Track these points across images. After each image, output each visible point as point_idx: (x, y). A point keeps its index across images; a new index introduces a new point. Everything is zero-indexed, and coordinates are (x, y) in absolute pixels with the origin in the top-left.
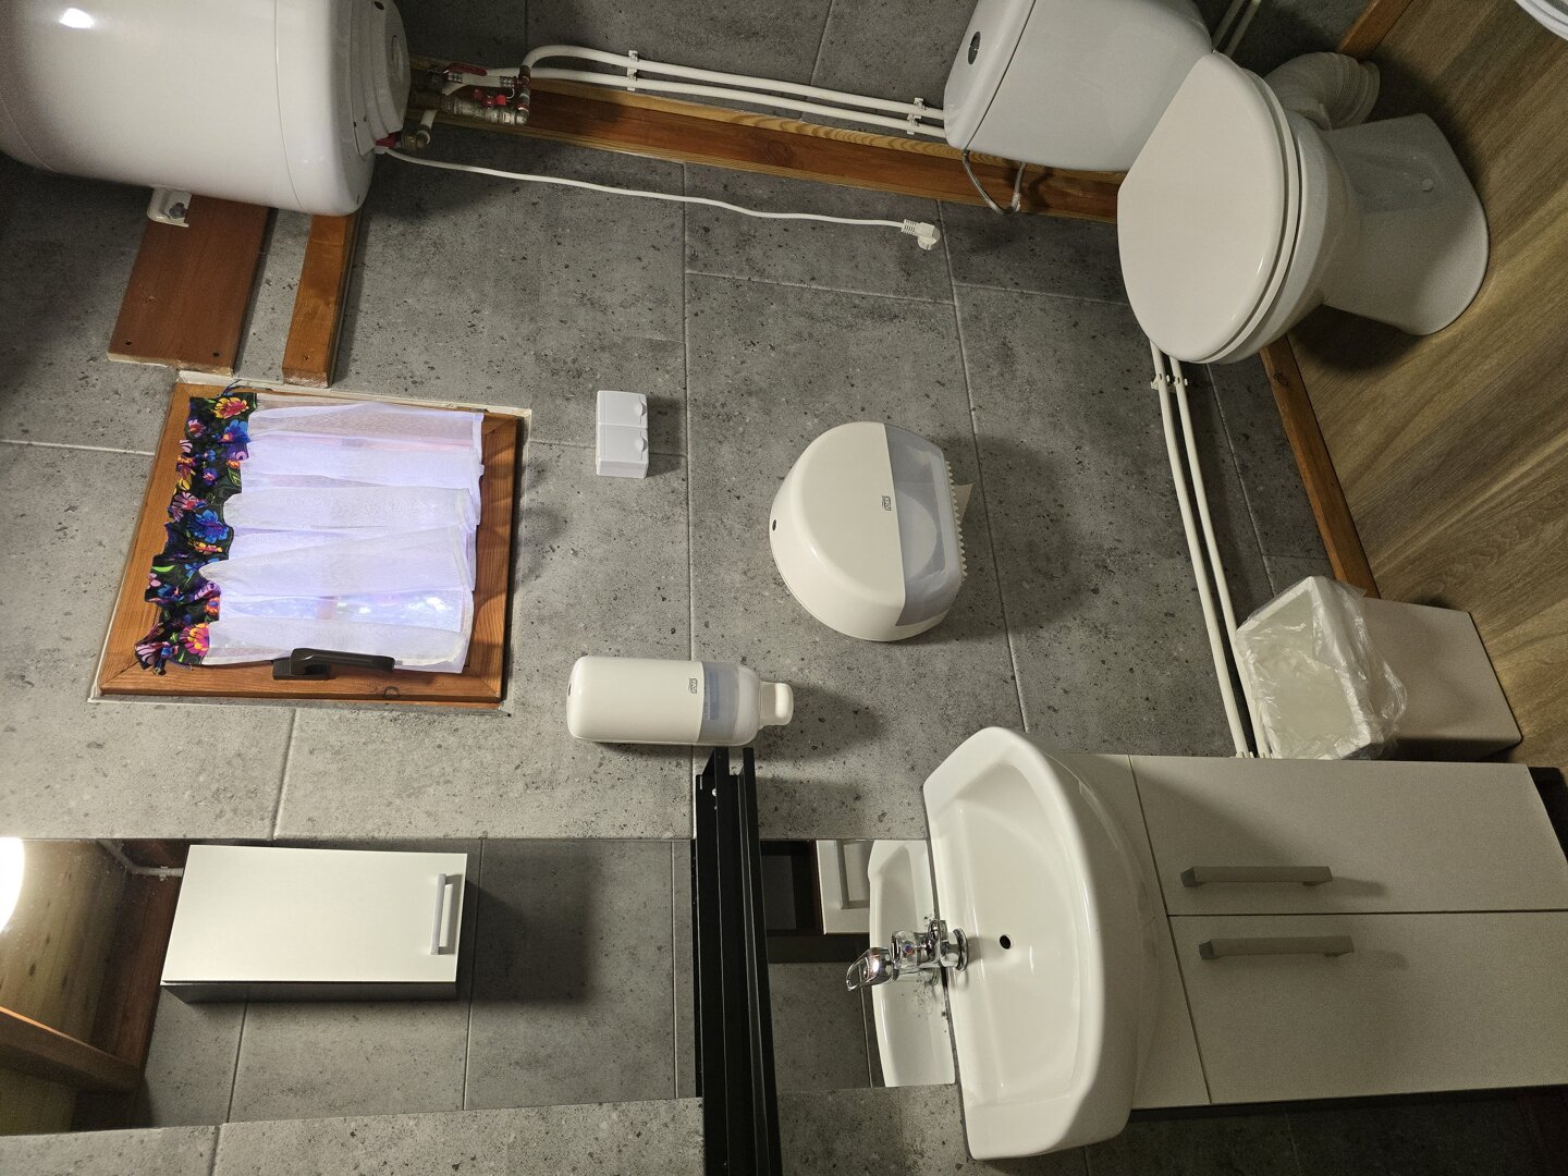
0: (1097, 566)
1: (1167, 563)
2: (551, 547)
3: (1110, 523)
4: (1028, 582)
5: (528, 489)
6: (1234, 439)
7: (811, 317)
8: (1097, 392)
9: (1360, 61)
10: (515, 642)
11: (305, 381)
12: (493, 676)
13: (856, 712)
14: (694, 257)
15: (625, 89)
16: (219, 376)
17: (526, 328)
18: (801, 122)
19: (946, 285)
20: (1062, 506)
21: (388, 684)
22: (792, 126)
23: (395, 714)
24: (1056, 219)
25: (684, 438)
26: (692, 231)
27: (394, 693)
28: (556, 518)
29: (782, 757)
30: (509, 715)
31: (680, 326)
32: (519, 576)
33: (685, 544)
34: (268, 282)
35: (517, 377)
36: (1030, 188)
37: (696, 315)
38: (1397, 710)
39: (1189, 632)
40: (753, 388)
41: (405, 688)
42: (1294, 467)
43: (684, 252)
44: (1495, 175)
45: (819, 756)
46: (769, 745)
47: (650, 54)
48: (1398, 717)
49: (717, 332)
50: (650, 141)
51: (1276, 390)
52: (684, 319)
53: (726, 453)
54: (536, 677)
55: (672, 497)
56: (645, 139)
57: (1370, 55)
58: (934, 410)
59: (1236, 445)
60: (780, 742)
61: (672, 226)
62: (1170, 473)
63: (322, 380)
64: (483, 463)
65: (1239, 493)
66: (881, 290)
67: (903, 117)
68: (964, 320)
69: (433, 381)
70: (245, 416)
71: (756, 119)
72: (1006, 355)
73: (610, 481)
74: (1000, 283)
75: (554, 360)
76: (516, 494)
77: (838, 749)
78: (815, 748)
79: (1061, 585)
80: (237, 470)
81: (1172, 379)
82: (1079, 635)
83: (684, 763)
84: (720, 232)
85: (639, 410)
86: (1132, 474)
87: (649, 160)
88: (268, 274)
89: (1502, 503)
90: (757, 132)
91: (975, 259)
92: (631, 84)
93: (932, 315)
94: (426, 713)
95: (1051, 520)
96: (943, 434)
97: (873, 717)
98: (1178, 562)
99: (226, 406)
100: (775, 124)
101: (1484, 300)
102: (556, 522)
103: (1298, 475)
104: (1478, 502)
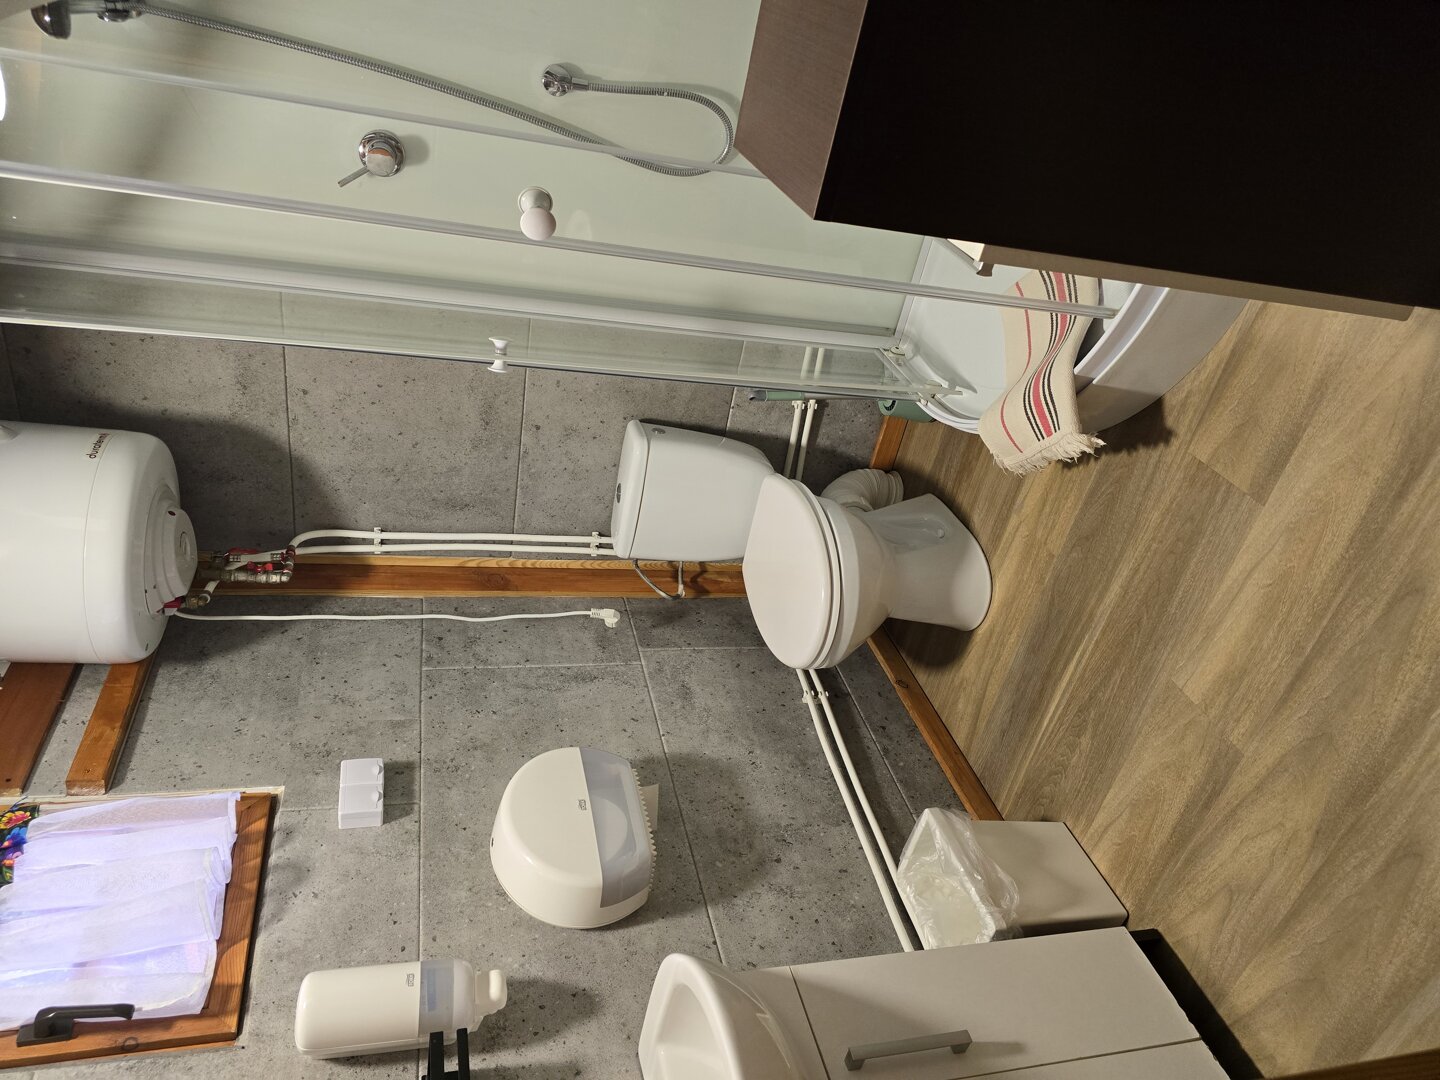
0: (777, 840)
1: (835, 831)
2: (294, 894)
3: (784, 806)
4: (721, 862)
5: (276, 849)
6: (874, 731)
7: (527, 687)
8: (761, 710)
9: (887, 472)
10: (254, 981)
11: (85, 790)
12: (231, 1013)
13: (574, 995)
14: (430, 658)
15: (373, 553)
16: (9, 798)
17: (286, 725)
18: (511, 559)
19: (634, 651)
20: (742, 798)
21: (128, 1035)
22: (505, 563)
23: (131, 1063)
24: (715, 599)
25: (417, 789)
26: (427, 641)
27: (132, 1042)
28: (300, 869)
29: (505, 1046)
30: (243, 1048)
31: (417, 708)
32: (262, 922)
33: (416, 874)
34: (64, 722)
35: (274, 763)
36: (691, 582)
37: (431, 698)
38: (1012, 899)
39: (862, 883)
40: (478, 744)
41: (144, 1037)
42: (924, 745)
43: (421, 656)
44: (976, 519)
45: (540, 1040)
46: (492, 1038)
47: (390, 527)
48: (1013, 907)
49: (448, 708)
50: (396, 587)
51: (900, 692)
52: (420, 702)
53: (455, 796)
54: (272, 1009)
55: (406, 837)
56: (393, 586)
57: (891, 468)
58: (630, 740)
59: (876, 735)
60: (503, 1034)
61: (412, 639)
62: (827, 762)
63: (100, 786)
64: (237, 832)
65: (884, 770)
66: (581, 662)
67: (587, 545)
68: (650, 673)
69: (200, 776)
70: (26, 824)
71: (477, 562)
72: (686, 693)
73: (350, 832)
74: (676, 645)
75: (308, 746)
76: (266, 854)
77: (558, 1031)
78: (536, 1034)
79: (749, 860)
80: (11, 868)
81: (816, 693)
82: (768, 898)
83: (411, 1067)
84: (451, 639)
85: (376, 770)
86: (797, 767)
87: (395, 599)
88: (65, 716)
89: (1053, 731)
90: (478, 570)
91: (655, 632)
92: (377, 549)
93: (624, 673)
94: (162, 1057)
95: (735, 810)
96: (639, 756)
97: (590, 997)
98: (845, 828)
99: (10, 819)
100: (492, 563)
101: (996, 597)
102: (300, 872)
103: (929, 750)
104: (1040, 736)
